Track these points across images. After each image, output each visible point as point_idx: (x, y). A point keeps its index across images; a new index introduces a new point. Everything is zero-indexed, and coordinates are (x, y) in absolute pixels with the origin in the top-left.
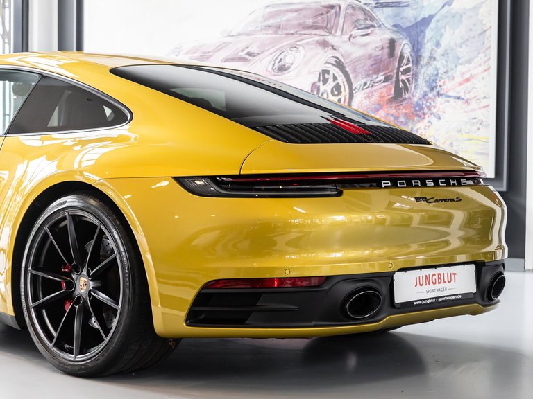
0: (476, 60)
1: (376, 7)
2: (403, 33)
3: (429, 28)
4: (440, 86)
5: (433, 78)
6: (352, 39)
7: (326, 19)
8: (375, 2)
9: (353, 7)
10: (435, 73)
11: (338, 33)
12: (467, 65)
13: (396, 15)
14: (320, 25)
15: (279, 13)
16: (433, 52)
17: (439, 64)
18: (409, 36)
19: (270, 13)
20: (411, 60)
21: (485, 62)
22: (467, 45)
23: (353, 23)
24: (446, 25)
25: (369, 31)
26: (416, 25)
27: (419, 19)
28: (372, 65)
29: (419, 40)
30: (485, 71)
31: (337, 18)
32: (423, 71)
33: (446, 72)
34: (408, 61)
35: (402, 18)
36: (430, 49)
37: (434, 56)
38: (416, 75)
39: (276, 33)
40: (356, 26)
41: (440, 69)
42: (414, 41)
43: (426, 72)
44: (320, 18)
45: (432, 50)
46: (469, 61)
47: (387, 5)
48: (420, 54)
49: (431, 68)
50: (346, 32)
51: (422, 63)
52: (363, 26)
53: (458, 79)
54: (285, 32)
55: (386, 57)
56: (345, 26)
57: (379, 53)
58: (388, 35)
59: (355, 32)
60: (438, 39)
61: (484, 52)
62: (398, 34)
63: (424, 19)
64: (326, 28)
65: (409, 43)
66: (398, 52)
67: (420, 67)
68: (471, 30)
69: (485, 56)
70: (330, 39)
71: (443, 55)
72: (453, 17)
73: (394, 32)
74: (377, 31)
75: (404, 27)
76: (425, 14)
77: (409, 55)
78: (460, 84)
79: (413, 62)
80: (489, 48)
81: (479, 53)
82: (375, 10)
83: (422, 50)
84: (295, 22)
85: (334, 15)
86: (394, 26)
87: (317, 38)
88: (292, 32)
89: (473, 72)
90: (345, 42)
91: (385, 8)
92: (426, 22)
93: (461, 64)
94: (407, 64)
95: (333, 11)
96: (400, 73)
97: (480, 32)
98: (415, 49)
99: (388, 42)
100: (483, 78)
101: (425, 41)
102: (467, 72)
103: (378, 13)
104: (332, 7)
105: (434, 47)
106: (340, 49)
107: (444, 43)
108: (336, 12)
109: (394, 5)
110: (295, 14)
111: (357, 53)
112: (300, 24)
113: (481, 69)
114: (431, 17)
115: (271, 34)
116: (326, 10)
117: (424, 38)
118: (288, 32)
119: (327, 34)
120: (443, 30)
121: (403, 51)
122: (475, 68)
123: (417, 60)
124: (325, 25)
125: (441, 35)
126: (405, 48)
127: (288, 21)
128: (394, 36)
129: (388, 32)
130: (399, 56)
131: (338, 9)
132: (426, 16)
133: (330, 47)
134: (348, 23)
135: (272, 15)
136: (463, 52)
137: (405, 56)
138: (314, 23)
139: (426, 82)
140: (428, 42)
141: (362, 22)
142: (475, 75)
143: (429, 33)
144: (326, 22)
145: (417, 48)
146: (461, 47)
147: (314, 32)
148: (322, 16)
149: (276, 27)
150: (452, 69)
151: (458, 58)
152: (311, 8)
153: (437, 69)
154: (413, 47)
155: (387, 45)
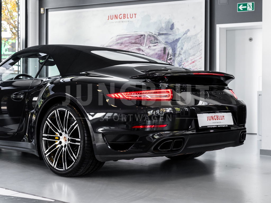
0: (196, 54)
1: (158, 35)
2: (169, 45)
3: (178, 43)
4: (183, 65)
5: (180, 62)
6: (149, 47)
7: (140, 40)
8: (158, 33)
9: (150, 35)
10: (181, 59)
11: (144, 45)
12: (193, 57)
13: (166, 38)
14: (137, 42)
15: (122, 38)
16: (180, 52)
17: (183, 56)
18: (171, 46)
19: (118, 38)
20: (172, 55)
21: (200, 55)
22: (193, 49)
23: (150, 41)
24: (185, 41)
25: (156, 44)
26: (174, 42)
27: (175, 40)
28: (157, 57)
29: (175, 47)
30: (200, 58)
31: (144, 40)
32: (176, 59)
33: (185, 59)
34: (171, 55)
35: (168, 39)
36: (179, 51)
37: (181, 53)
38: (174, 61)
39: (121, 45)
40: (151, 43)
41: (183, 58)
42: (173, 48)
43: (177, 59)
44: (137, 40)
45: (180, 51)
46: (194, 55)
47: (163, 34)
48: (175, 52)
49: (180, 57)
50: (147, 45)
51: (176, 56)
52: (154, 42)
53: (190, 62)
54: (124, 45)
55: (162, 54)
56: (147, 42)
57: (160, 52)
58: (163, 46)
59: (151, 45)
60: (182, 47)
61: (200, 51)
62: (167, 45)
63: (177, 39)
64: (140, 43)
65: (171, 49)
66: (167, 52)
67: (175, 57)
68: (194, 43)
69: (200, 53)
70: (141, 47)
71: (184, 53)
72: (188, 38)
73: (165, 44)
74: (159, 44)
75: (169, 42)
76: (177, 37)
77: (171, 53)
78: (191, 64)
79: (173, 56)
80: (201, 50)
81: (198, 52)
82: (158, 36)
83: (176, 51)
84: (128, 41)
85: (143, 38)
86: (166, 42)
87: (136, 47)
88: (127, 45)
89: (195, 59)
90: (147, 48)
91: (162, 36)
92: (177, 40)
93: (191, 56)
94: (170, 57)
95: (142, 37)
96: (168, 60)
97: (198, 44)
98: (174, 51)
99: (163, 48)
100: (199, 61)
101: (177, 48)
102: (193, 59)
103: (159, 37)
104: (142, 35)
105: (181, 50)
106: (145, 51)
107: (184, 48)
108: (143, 37)
109: (165, 34)
110: (128, 38)
111: (152, 52)
112: (130, 42)
113: (198, 58)
114: (179, 38)
115: (119, 46)
116: (139, 37)
117: (177, 46)
118: (125, 45)
119: (140, 46)
120: (184, 43)
121: (169, 52)
122: (196, 57)
123: (174, 55)
124: (139, 42)
125: (183, 45)
126: (170, 50)
127: (125, 41)
128: (165, 46)
129: (163, 44)
130: (167, 53)
131: (144, 36)
132: (178, 38)
133: (141, 51)
134: (148, 41)
135: (119, 39)
136: (192, 52)
137: (170, 53)
138: (135, 41)
139: (178, 63)
140: (178, 48)
141: (153, 41)
142: (196, 60)
143: (179, 44)
144: (140, 41)
145: (174, 50)
146: (191, 50)
147: (135, 45)
148: (138, 39)
149: (121, 43)
150: (188, 58)
151: (190, 54)
152: (134, 36)
153: (182, 58)
154: (173, 50)
155: (163, 49)
